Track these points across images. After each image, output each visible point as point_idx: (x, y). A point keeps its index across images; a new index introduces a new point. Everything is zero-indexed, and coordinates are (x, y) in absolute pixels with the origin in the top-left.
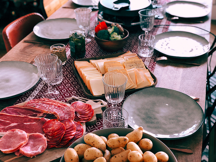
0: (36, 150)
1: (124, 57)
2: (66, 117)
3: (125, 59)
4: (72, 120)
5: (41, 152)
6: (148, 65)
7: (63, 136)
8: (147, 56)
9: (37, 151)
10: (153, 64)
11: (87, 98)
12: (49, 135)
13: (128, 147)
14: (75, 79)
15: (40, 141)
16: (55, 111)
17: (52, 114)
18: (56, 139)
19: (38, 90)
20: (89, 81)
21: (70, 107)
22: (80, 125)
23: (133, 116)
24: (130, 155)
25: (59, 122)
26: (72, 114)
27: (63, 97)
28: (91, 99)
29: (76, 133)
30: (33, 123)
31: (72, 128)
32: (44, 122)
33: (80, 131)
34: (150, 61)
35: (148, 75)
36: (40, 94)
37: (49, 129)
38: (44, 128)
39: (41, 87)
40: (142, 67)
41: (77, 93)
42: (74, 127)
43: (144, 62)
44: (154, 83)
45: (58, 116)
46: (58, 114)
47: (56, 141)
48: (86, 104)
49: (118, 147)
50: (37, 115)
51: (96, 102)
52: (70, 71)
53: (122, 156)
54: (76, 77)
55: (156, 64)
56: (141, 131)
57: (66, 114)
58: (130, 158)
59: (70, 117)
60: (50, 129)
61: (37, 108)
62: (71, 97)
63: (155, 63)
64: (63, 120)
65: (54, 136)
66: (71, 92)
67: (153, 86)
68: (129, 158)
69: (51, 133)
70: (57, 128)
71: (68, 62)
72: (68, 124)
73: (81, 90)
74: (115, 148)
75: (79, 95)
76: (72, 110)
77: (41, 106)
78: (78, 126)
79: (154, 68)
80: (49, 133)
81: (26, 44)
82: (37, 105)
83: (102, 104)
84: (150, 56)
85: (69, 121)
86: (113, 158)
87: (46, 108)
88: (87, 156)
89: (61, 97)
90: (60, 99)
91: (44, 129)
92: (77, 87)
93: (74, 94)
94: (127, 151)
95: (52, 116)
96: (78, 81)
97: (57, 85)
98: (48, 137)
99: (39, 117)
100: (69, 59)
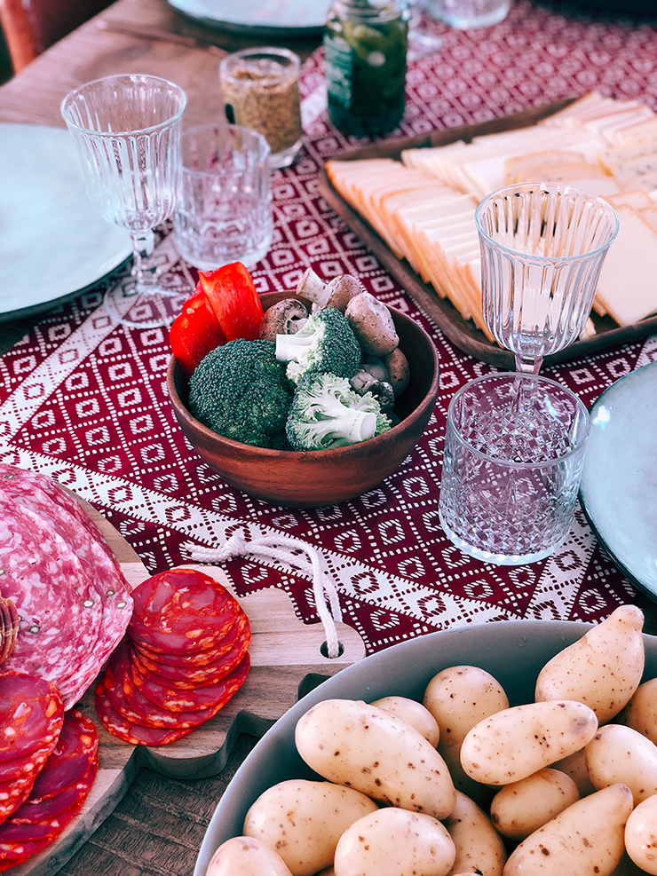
24: (646, 836)
52: (315, 203)
53: (586, 843)
71: (307, 153)
72: (18, 728)
74: (515, 787)
81: (109, 42)
86: (531, 860)
100: (315, 139)
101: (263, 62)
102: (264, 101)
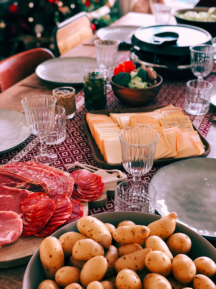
0: (4, 237)
1: (162, 112)
2: (60, 192)
3: (163, 114)
4: (68, 196)
5: (10, 241)
6: (198, 127)
7: (50, 219)
8: (198, 113)
9: (5, 239)
10: (206, 125)
11: (98, 167)
12: (28, 216)
13: (148, 244)
14: (84, 139)
15: (13, 223)
16: (44, 180)
17: (39, 184)
18: (38, 223)
19: (27, 150)
20: (103, 142)
21: (68, 177)
22: (80, 205)
23: (166, 198)
24: (148, 258)
25: (47, 197)
26: (69, 188)
27: (61, 163)
28: (103, 168)
29: (70, 217)
30: (8, 196)
31: (65, 208)
32: (24, 196)
33: (78, 214)
34: (201, 121)
35: (197, 139)
36: (29, 156)
37: (29, 207)
38: (22, 204)
39: (32, 147)
40: (188, 128)
41: (84, 158)
42: (69, 207)
43: (192, 121)
44: (205, 151)
45: (47, 189)
46: (48, 186)
47: (37, 226)
48: (94, 175)
49: (131, 243)
50: (16, 185)
51: (111, 173)
52: (79, 127)
53: (135, 258)
54: (86, 136)
55: (211, 125)
56: (174, 220)
57: (60, 186)
58: (149, 262)
59: (66, 192)
60: (32, 206)
61: (18, 174)
62: (74, 163)
63: (209, 124)
64: (53, 196)
65: (35, 218)
66: (75, 158)
67: (203, 156)
68: (146, 261)
69: (32, 213)
70: (42, 206)
71: (78, 115)
72: (61, 202)
73: (91, 155)
74: (125, 244)
75: (86, 161)
76: (70, 182)
77: (25, 173)
78: (76, 206)
79: (207, 131)
80: (29, 212)
81: (23, 88)
82: (19, 170)
83: (119, 177)
84: (202, 114)
85: (63, 197)
86: (121, 260)
87: (31, 175)
88: (76, 252)
89: (59, 163)
90: (57, 165)
91: (23, 207)
92: (86, 150)
93: (80, 160)
94: (145, 250)
95: (39, 189)
96: (88, 141)
97: (56, 145)
98: (26, 219)
99: (19, 188)
100: (80, 112)
101: (65, 91)
102: (65, 100)
